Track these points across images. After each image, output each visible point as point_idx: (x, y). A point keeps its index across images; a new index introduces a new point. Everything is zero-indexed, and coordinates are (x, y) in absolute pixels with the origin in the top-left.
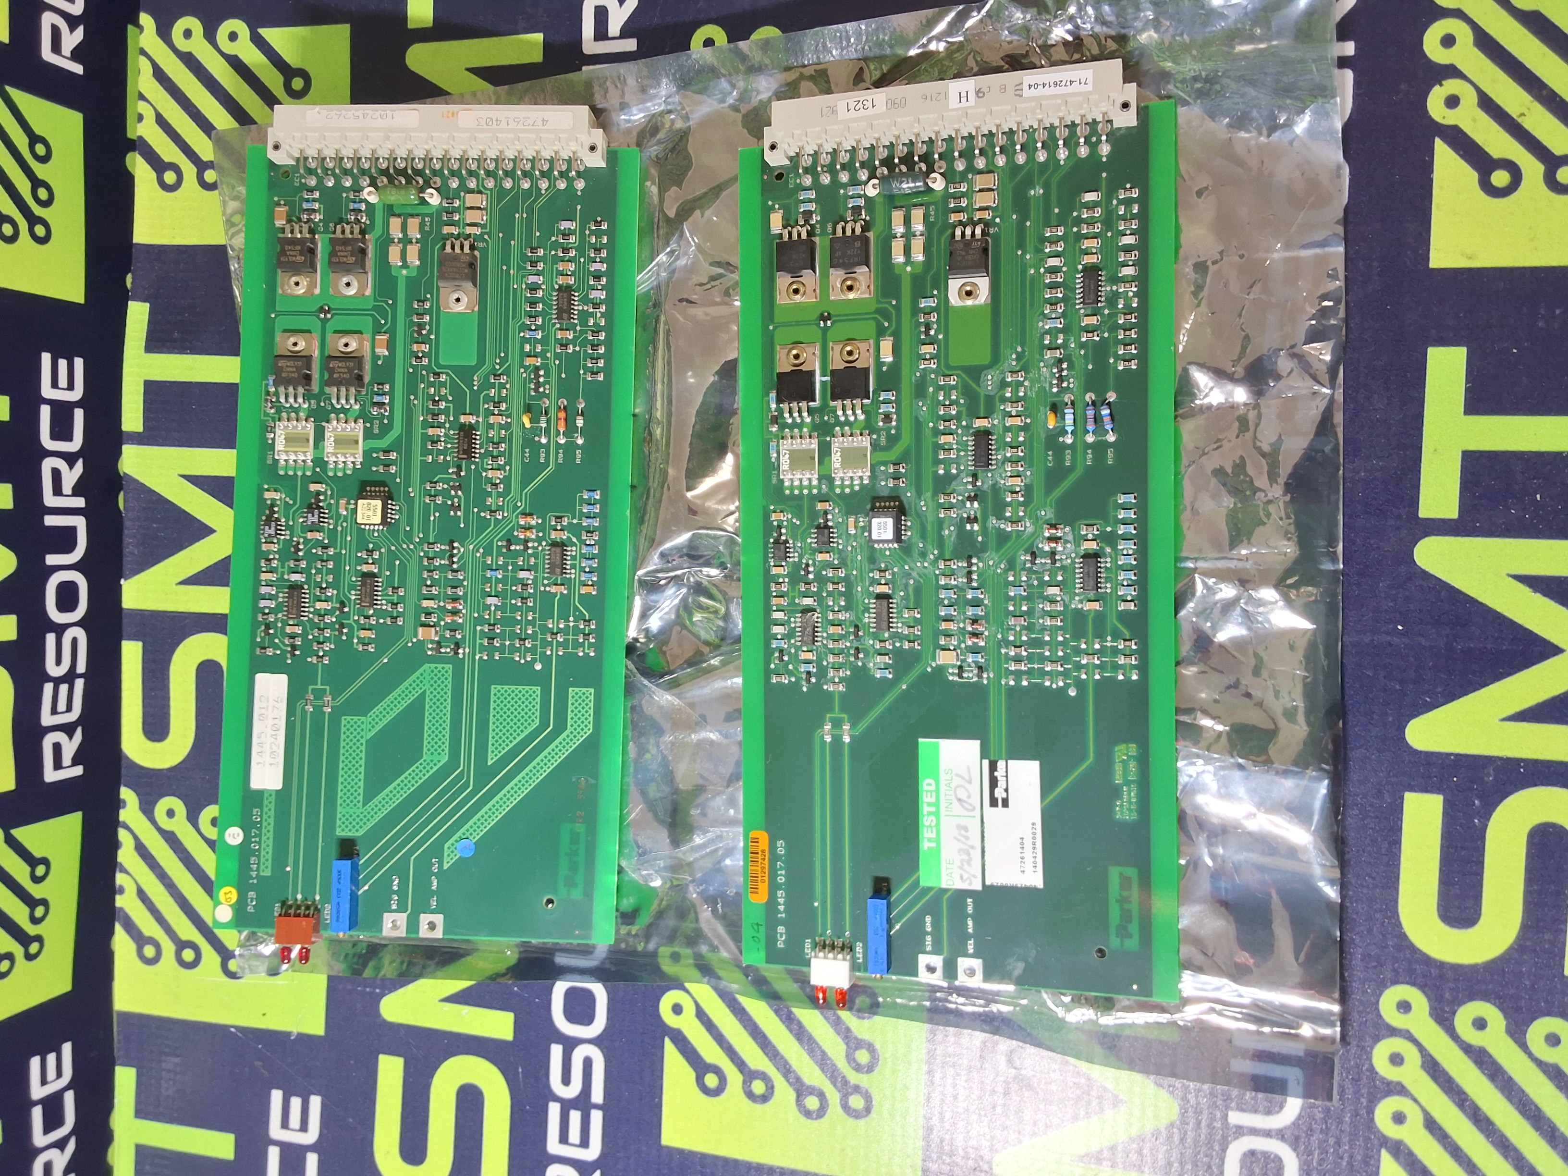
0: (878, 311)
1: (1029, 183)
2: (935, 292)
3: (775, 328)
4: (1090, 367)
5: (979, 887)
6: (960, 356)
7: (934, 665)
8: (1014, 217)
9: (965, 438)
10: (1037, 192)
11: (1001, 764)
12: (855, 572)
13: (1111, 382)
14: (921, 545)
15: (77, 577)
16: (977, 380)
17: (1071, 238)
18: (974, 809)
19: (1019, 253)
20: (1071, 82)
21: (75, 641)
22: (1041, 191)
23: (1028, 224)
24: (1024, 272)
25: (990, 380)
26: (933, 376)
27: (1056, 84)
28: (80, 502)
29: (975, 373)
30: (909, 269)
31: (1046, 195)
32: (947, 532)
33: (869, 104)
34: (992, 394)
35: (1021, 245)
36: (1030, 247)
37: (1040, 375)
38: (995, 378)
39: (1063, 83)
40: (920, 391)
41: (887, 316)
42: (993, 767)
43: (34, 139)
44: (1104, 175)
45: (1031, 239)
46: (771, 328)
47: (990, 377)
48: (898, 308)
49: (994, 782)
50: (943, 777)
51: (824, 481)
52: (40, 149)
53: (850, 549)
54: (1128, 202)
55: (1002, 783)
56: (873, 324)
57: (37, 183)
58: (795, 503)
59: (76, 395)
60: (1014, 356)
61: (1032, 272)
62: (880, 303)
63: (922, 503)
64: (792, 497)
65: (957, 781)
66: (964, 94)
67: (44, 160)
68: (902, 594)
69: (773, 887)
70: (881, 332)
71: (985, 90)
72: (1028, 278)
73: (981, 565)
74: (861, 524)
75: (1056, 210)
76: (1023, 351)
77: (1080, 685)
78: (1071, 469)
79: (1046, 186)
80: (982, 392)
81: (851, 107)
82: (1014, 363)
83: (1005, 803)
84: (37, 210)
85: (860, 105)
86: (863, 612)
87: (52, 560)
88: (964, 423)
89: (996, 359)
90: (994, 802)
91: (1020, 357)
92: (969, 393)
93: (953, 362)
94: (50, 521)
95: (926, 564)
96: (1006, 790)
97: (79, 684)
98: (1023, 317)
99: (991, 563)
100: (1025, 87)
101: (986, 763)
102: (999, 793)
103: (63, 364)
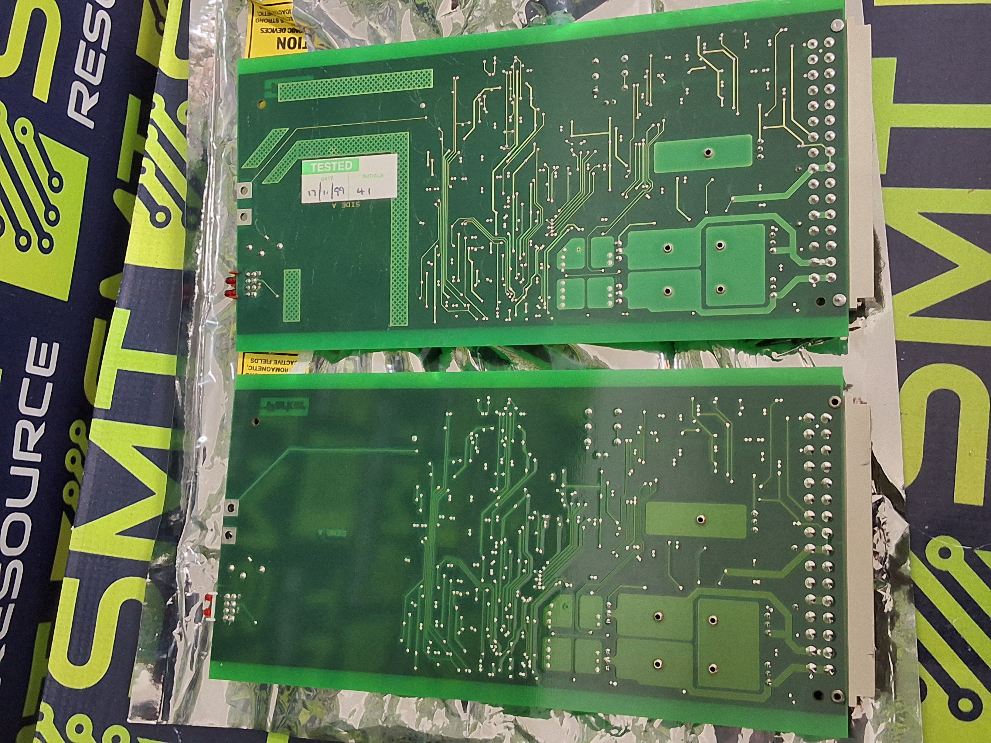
15: (26, 519)
21: (15, 570)
28: (37, 458)
43: (53, 174)
52: (56, 182)
57: (49, 207)
59: (49, 372)
67: (57, 190)
84: (46, 228)
87: (10, 503)
94: (15, 471)
97: (11, 607)
103: (44, 346)
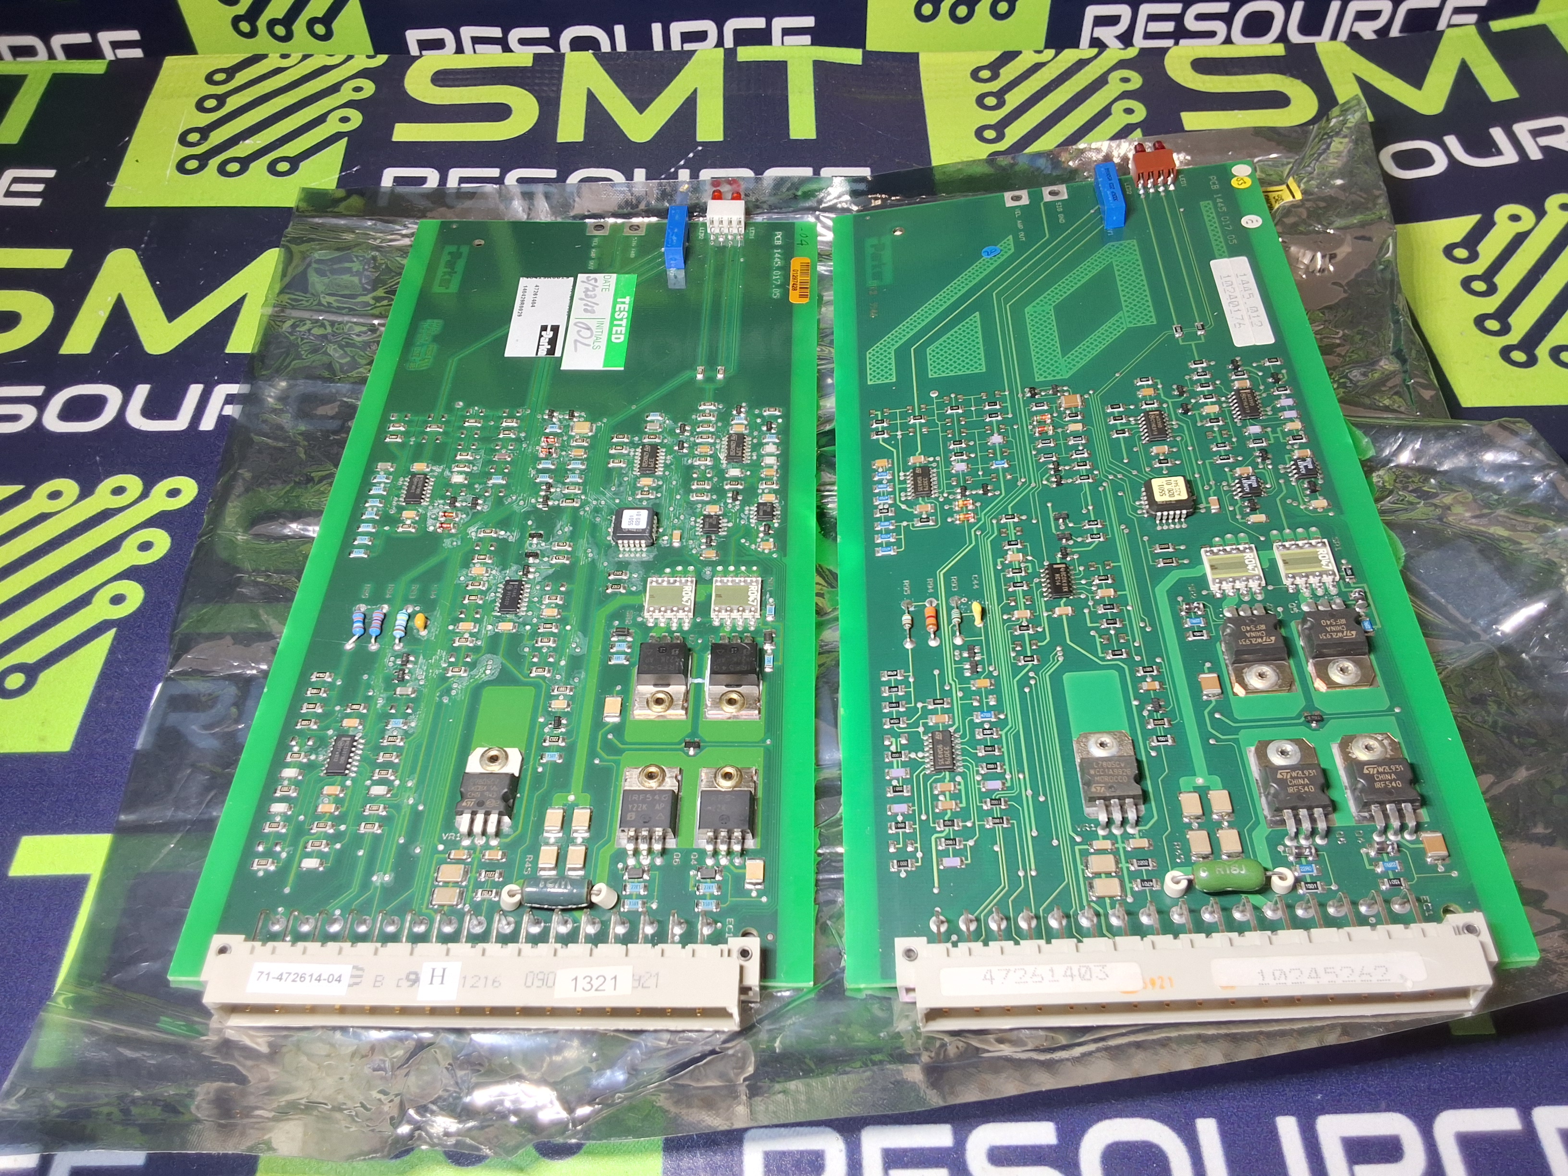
0: (619, 752)
1: (389, 892)
2: (540, 770)
3: (764, 741)
4: (365, 677)
5: (581, 277)
6: (522, 697)
7: (599, 424)
8: (418, 850)
9: (530, 613)
10: (382, 878)
11: (543, 353)
12: (678, 497)
13: (345, 662)
14: (598, 519)
16: (503, 670)
17: (350, 818)
18: (575, 324)
19: (421, 808)
20: (280, 978)
22: (374, 878)
23: (402, 841)
24: (420, 783)
25: (489, 669)
26: (558, 677)
27: (302, 978)
29: (504, 678)
30: (571, 798)
31: (370, 871)
32: (566, 529)
33: (582, 983)
34: (489, 656)
35: (417, 817)
36: (406, 811)
37: (427, 671)
38: (482, 670)
39: (292, 977)
40: (576, 663)
41: (609, 747)
42: (551, 352)
44: (287, 890)
45: (403, 822)
46: (768, 742)
47: (488, 672)
48: (592, 754)
49: (553, 342)
50: (603, 343)
51: (708, 578)
53: (682, 517)
54: (269, 854)
55: (545, 341)
56: (628, 738)
58: (746, 558)
60: (454, 693)
61: (410, 784)
62: (615, 761)
63: (590, 555)
64: (749, 564)
65: (590, 341)
66: (437, 980)
68: (626, 479)
69: (786, 268)
70: (618, 729)
71: (405, 984)
72: (416, 776)
73: (533, 501)
74: (666, 538)
75: (361, 853)
76: (441, 697)
77: (449, 409)
78: (414, 581)
79: (366, 884)
80: (499, 659)
81: (610, 983)
82: (455, 686)
83: (544, 328)
85: (596, 983)
86: (671, 464)
88: (528, 627)
89: (476, 692)
90: (555, 329)
91: (448, 691)
92: (517, 658)
93: (532, 691)
95: (595, 502)
96: (541, 336)
98: (432, 734)
99: (522, 503)
100: (346, 980)
101: (558, 354)
102: (549, 334)
